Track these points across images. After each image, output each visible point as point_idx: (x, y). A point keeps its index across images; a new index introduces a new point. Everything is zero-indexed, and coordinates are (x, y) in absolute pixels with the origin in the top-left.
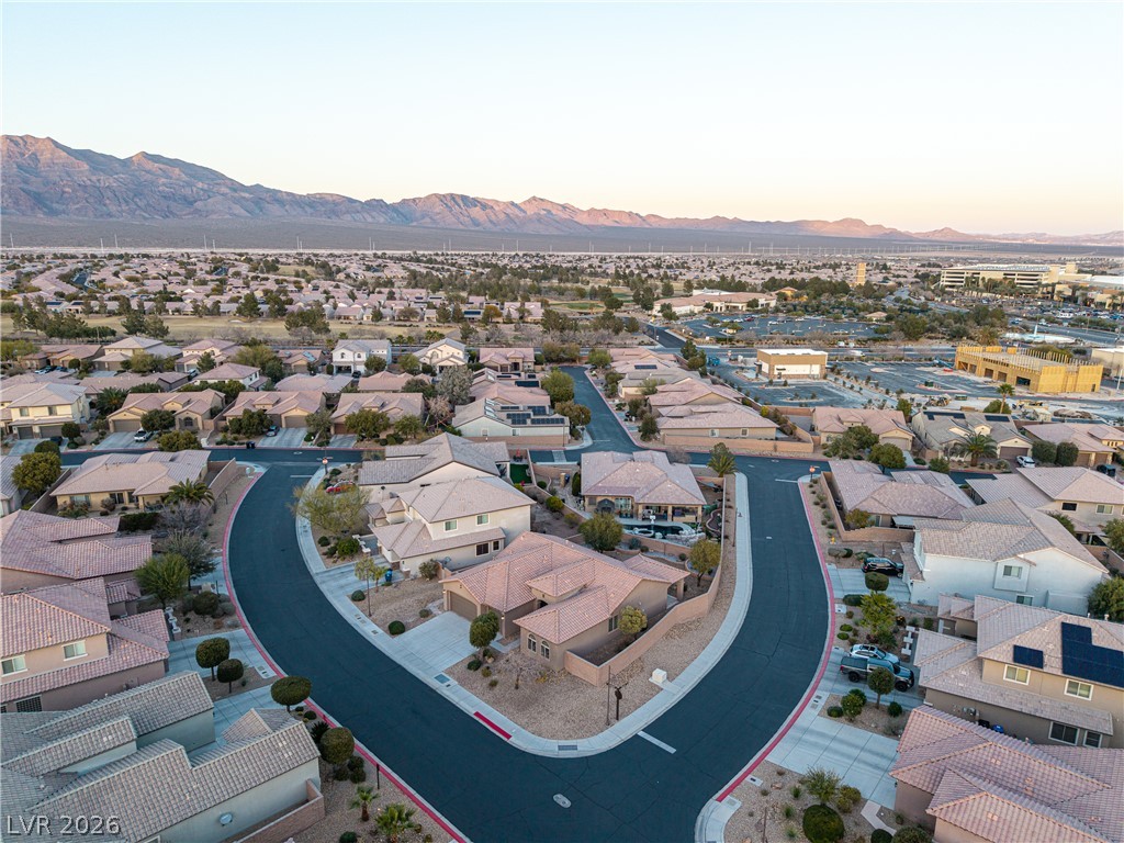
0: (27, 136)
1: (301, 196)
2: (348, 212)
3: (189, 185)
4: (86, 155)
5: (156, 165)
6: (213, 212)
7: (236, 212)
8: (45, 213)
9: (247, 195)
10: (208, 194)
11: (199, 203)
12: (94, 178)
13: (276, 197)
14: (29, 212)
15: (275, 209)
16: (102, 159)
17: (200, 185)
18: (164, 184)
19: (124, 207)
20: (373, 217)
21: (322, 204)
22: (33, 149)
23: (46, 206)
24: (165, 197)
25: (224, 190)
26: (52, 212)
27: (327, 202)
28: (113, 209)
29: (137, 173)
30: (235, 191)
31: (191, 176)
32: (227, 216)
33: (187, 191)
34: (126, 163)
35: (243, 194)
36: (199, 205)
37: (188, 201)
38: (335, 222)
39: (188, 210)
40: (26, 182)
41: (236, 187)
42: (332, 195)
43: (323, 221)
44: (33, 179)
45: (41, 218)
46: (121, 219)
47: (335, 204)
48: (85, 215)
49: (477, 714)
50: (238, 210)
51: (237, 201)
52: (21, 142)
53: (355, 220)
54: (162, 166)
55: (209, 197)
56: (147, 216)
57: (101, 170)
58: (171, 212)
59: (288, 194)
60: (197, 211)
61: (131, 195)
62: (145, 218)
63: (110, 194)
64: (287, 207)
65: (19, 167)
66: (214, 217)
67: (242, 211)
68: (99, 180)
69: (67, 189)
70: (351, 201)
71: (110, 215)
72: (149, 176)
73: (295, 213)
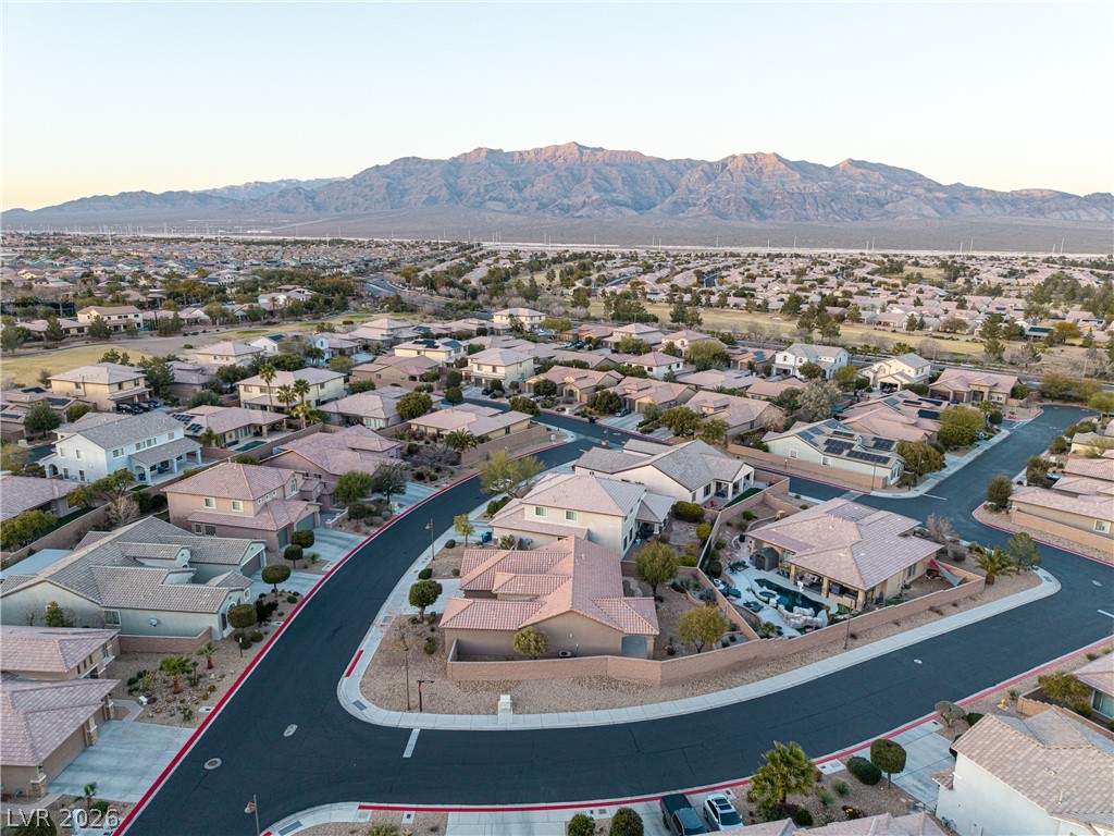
0: (759, 153)
1: (1002, 193)
2: (1057, 209)
3: (885, 187)
4: (801, 167)
5: (859, 170)
6: (902, 213)
7: (926, 213)
8: (757, 218)
9: (941, 195)
10: (901, 195)
11: (890, 205)
12: (801, 186)
13: (973, 195)
14: (746, 218)
15: (970, 210)
16: (813, 168)
17: (896, 187)
18: (861, 189)
19: (821, 211)
20: (1091, 214)
21: (1025, 201)
22: (760, 164)
23: (759, 212)
24: (858, 201)
25: (919, 191)
26: (763, 217)
27: (1034, 199)
28: (811, 213)
29: (840, 180)
30: (930, 191)
31: (889, 179)
32: (915, 217)
33: (881, 194)
34: (831, 170)
35: (938, 194)
36: (889, 207)
37: (880, 204)
38: (1039, 220)
39: (877, 212)
40: (749, 192)
41: (932, 186)
42: (1042, 191)
43: (1025, 220)
44: (755, 189)
45: (753, 223)
46: (816, 222)
47: (1044, 200)
48: (787, 219)
49: (361, 652)
50: (929, 211)
51: (929, 202)
52: (753, 158)
53: (1065, 219)
54: (863, 171)
55: (902, 199)
56: (838, 218)
57: (810, 178)
58: (861, 215)
59: (988, 191)
60: (886, 213)
61: (829, 199)
62: (837, 221)
63: (811, 200)
64: (983, 206)
65: (747, 180)
66: (901, 218)
67: (933, 211)
68: (805, 188)
69: (778, 197)
70: (1066, 196)
71: (807, 219)
72: (849, 182)
73: (990, 212)
